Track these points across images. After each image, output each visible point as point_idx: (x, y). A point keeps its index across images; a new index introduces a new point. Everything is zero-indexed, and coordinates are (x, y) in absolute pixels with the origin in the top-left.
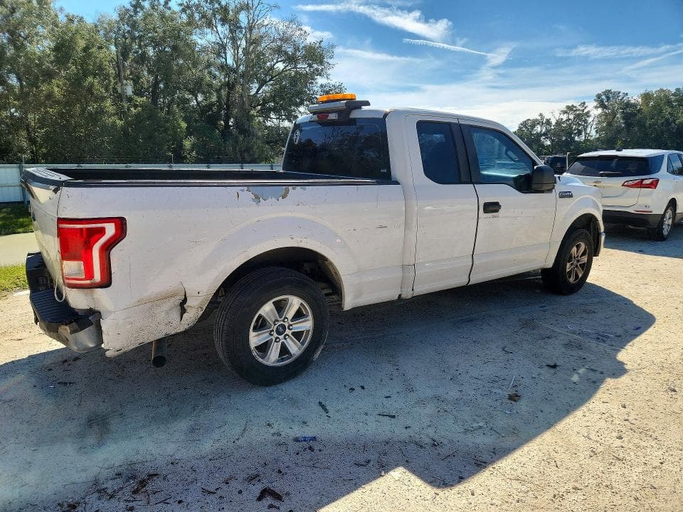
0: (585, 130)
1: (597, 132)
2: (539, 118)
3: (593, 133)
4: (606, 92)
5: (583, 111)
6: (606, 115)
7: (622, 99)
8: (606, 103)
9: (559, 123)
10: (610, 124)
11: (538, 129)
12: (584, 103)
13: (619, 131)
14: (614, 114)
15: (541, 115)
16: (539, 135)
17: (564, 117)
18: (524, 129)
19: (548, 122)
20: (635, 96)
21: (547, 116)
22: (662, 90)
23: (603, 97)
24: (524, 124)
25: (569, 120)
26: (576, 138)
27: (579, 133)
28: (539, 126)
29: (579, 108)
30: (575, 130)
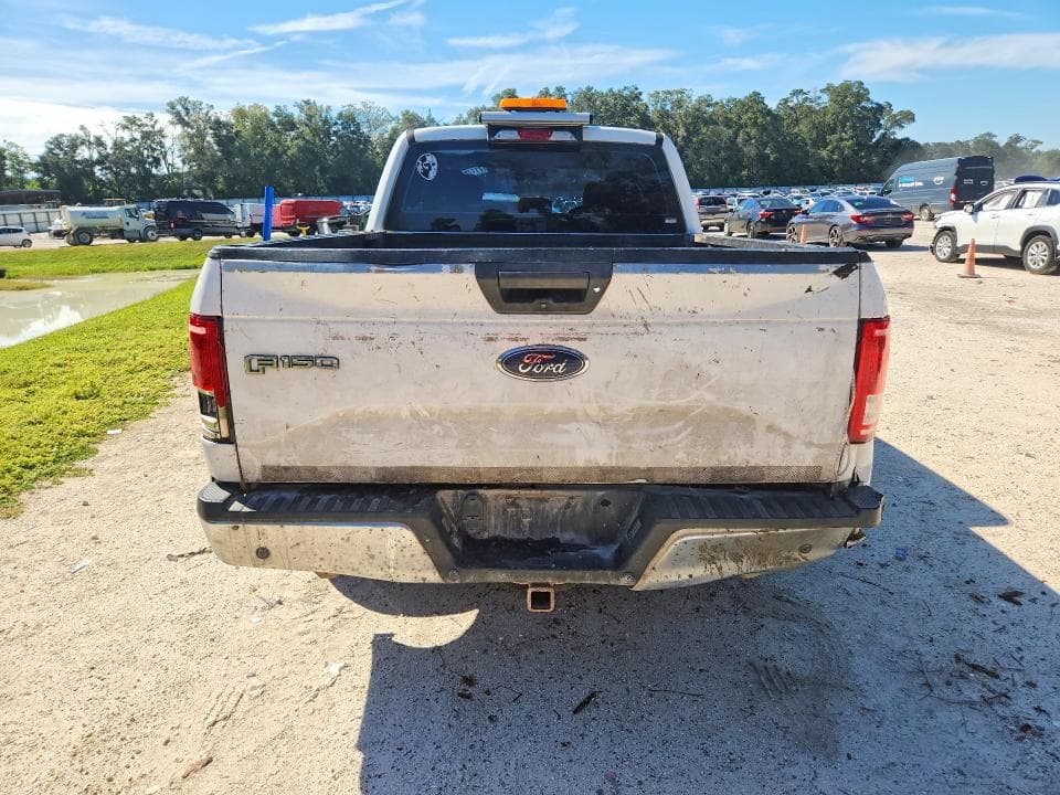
0: (164, 157)
1: (184, 162)
2: (81, 133)
3: (178, 163)
4: (181, 99)
5: (153, 127)
6: (191, 137)
7: (207, 115)
8: (186, 118)
9: (118, 145)
10: (200, 151)
11: (84, 153)
12: (152, 115)
13: (217, 163)
14: (201, 135)
15: (82, 128)
16: (90, 163)
17: (126, 136)
18: (57, 151)
19: (100, 143)
20: (224, 113)
21: (94, 132)
22: (257, 106)
23: (179, 108)
24: (57, 142)
25: (134, 140)
26: (154, 171)
27: (157, 162)
28: (84, 147)
29: (145, 121)
30: (148, 157)
